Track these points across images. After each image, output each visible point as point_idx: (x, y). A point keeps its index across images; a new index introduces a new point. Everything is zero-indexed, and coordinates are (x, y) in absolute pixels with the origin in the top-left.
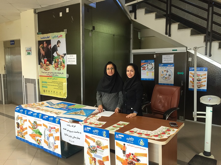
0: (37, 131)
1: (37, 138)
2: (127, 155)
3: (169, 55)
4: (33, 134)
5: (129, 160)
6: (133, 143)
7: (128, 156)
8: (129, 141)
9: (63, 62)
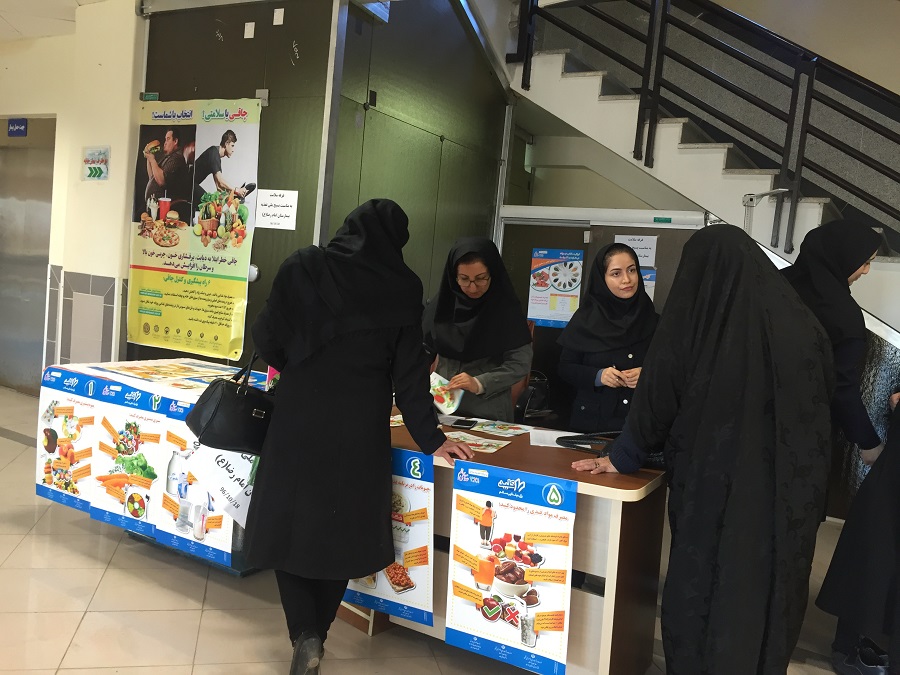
0: (135, 462)
1: (131, 491)
2: (496, 541)
3: (641, 237)
4: (115, 473)
5: (501, 561)
6: (521, 497)
7: (502, 543)
8: (506, 491)
9: (240, 217)
